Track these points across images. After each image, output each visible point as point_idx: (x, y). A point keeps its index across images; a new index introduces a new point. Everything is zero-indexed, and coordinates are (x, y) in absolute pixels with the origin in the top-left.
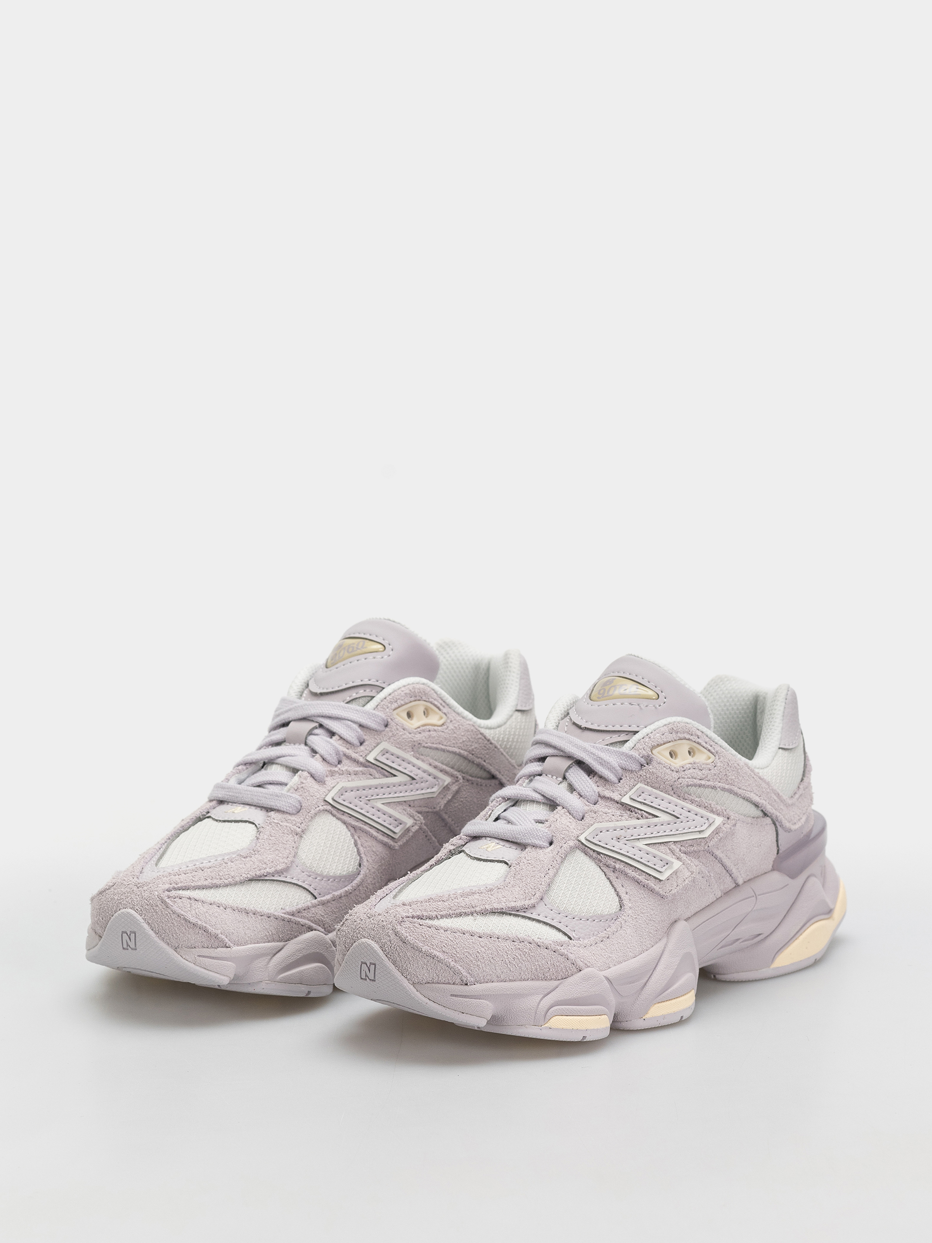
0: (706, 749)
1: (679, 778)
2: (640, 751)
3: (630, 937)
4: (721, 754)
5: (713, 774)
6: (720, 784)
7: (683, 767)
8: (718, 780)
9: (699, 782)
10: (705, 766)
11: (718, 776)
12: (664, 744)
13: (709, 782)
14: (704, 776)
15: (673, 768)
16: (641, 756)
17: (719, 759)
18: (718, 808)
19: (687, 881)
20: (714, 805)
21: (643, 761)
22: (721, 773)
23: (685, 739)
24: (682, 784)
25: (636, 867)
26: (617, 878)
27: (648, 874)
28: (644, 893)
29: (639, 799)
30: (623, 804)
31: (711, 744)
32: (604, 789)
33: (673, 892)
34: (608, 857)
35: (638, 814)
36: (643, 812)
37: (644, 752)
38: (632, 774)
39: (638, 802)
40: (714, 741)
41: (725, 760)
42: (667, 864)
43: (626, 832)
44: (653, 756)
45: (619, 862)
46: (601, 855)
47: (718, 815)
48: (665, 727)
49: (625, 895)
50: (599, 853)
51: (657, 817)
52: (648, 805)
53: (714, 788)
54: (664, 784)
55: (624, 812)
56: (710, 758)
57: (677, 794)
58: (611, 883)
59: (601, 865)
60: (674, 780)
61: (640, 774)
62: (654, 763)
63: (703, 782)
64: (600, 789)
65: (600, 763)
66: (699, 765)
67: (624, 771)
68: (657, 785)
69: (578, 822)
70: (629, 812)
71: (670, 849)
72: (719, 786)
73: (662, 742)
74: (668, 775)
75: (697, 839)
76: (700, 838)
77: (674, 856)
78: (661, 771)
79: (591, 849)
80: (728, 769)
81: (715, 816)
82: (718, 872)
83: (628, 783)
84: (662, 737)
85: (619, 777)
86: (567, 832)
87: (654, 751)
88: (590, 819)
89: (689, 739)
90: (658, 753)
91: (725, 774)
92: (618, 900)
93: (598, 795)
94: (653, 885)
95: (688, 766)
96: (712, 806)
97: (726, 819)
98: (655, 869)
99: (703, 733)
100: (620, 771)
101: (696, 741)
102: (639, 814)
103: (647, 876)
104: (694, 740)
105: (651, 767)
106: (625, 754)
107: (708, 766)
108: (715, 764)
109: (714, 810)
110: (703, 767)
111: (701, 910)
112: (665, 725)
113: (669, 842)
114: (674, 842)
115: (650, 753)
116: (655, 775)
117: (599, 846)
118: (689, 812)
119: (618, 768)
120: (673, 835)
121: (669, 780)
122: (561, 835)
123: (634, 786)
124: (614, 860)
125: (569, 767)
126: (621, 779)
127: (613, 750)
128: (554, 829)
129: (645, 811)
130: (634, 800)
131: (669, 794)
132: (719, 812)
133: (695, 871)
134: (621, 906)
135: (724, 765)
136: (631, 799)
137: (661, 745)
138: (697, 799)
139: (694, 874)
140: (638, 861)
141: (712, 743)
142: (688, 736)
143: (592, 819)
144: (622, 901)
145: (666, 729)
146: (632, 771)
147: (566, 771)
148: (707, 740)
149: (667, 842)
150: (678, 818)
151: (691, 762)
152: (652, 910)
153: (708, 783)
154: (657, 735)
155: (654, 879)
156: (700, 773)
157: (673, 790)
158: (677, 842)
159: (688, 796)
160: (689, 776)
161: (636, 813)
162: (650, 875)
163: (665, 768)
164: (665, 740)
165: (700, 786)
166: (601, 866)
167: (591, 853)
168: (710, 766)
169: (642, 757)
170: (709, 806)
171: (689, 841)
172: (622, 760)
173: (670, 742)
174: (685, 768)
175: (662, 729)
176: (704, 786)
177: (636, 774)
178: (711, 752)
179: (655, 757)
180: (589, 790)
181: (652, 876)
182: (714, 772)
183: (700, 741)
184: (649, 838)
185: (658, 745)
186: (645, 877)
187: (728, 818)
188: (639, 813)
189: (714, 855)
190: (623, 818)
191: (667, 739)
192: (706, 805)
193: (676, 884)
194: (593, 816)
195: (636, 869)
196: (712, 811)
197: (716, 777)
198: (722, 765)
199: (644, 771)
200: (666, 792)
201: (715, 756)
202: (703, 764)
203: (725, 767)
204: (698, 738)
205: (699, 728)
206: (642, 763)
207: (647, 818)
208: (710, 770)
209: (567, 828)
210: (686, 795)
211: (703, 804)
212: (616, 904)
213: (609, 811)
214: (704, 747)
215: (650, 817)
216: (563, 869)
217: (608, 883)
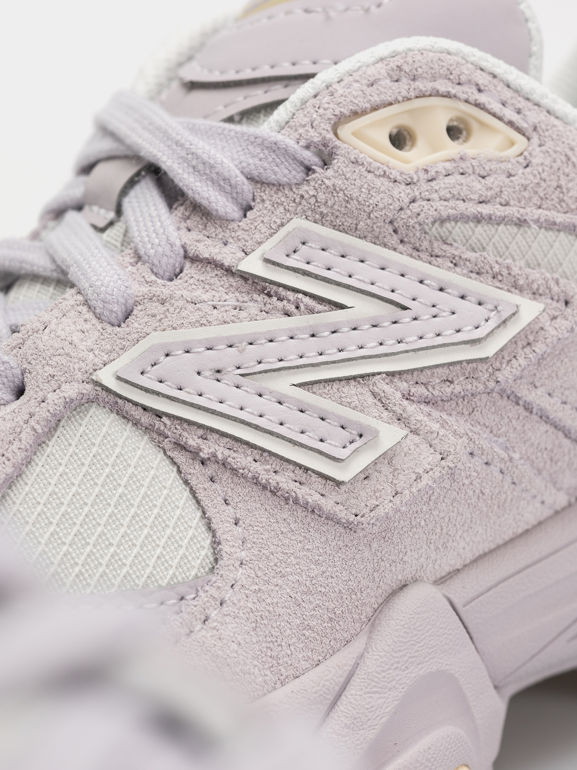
0: (500, 119)
1: (413, 201)
2: (301, 131)
3: (235, 646)
4: (547, 134)
5: (517, 188)
6: (540, 211)
7: (426, 171)
8: (536, 200)
9: (473, 209)
10: (494, 166)
11: (536, 193)
12: (375, 108)
13: (507, 208)
14: (489, 193)
15: (395, 174)
16: (303, 143)
17: (540, 146)
18: (531, 278)
19: (426, 480)
20: (520, 269)
21: (309, 157)
22: (543, 184)
23: (437, 94)
24: (423, 215)
25: (263, 450)
26: (212, 480)
27: (300, 466)
28: (291, 520)
29: (290, 262)
30: (245, 277)
31: (519, 106)
32: (200, 237)
33: (381, 511)
34: (185, 426)
35: (285, 302)
36: (300, 296)
37: (312, 133)
38: (280, 194)
39: (288, 268)
40: (528, 99)
41: (558, 149)
42: (361, 436)
43: (241, 352)
44: (338, 143)
45: (216, 436)
46: (164, 419)
47: (535, 294)
48: (379, 65)
49: (229, 526)
50: (159, 415)
51: (342, 307)
52: (317, 277)
53: (521, 223)
54: (369, 217)
55: (246, 298)
56: (512, 144)
57: (410, 243)
58: (193, 492)
59: (166, 444)
60: (397, 205)
61: (301, 192)
62: (338, 163)
63: (485, 210)
64: (189, 238)
65: (194, 167)
66: (475, 163)
67: (259, 186)
68: (349, 222)
69: (109, 328)
70: (260, 298)
71: (374, 395)
72: (536, 217)
73: (368, 105)
74: (379, 192)
75: (460, 362)
76: (469, 362)
77: (385, 414)
78: (358, 183)
79: (136, 404)
80: (567, 171)
81: (515, 298)
82: (543, 446)
83: (266, 220)
84: (368, 91)
85: (245, 203)
86: (63, 360)
87: (345, 131)
88: (146, 319)
89: (447, 95)
90: (354, 134)
91: (555, 184)
92: (209, 541)
93: (182, 252)
94: (317, 497)
95: (440, 167)
96: (515, 271)
97: (561, 305)
98: (321, 453)
99: (495, 76)
100: (247, 187)
101: (471, 99)
102: (289, 301)
103: (299, 472)
104: (464, 96)
105: (330, 172)
106: (259, 141)
107: (503, 166)
108: (525, 159)
109: (521, 282)
110: (487, 168)
111: (498, 547)
112: (382, 60)
113: (374, 375)
114: (388, 374)
115: (330, 135)
116: (341, 194)
117: (158, 394)
118: (441, 290)
119: (241, 178)
120: (386, 355)
121: (381, 205)
122: (47, 368)
123: (282, 225)
124: (200, 432)
125: (132, 183)
126: (250, 208)
127: (232, 133)
128: (30, 352)
129: (305, 294)
130: (274, 263)
131: (385, 245)
132: (535, 286)
133: (452, 450)
134: (216, 560)
135: (555, 161)
136: (267, 261)
137: (364, 112)
138: (469, 255)
139: (450, 458)
140: (271, 433)
141: (522, 104)
142: (443, 86)
143: (150, 319)
144: (219, 543)
145: (382, 69)
146: (279, 186)
147: (125, 191)
148: (507, 94)
149: (368, 375)
150: (405, 308)
151: (454, 157)
152: (317, 563)
153: (499, 211)
154: (356, 85)
155: (320, 479)
156: (478, 185)
157: (395, 231)
158: (400, 373)
159: (445, 247)
160: (442, 193)
161: (280, 299)
162: (307, 469)
163: (370, 176)
164: (376, 99)
165: (478, 219)
166: (166, 447)
167: (137, 413)
168: (510, 166)
169: (307, 147)
170: (505, 272)
171: (439, 370)
172: (253, 156)
173: (391, 104)
174: (432, 173)
175: (371, 71)
176: (491, 219)
177: (290, 194)
178: (519, 130)
179: (345, 145)
180: (157, 241)
181: (314, 471)
182: (523, 181)
183: (482, 98)
184: (313, 365)
185: (356, 114)
186: (292, 474)
187: (567, 303)
188: (291, 298)
189: (521, 402)
190: (243, 314)
191: (383, 97)
192: (497, 268)
193: (390, 491)
194: (155, 311)
195: (265, 454)
196: (516, 287)
197: (526, 194)
198: (548, 161)
199: (312, 183)
200: (377, 240)
201: (529, 139)
202: (489, 161)
203: (555, 166)
204: (480, 90)
205: (484, 64)
206: (307, 162)
207: (312, 311)
208: (510, 175)
209: (68, 349)
210: (435, 245)
211: (487, 267)
212: (203, 553)
213: (205, 297)
214: (494, 115)
215: (319, 307)
216: (40, 464)
217: (187, 493)
